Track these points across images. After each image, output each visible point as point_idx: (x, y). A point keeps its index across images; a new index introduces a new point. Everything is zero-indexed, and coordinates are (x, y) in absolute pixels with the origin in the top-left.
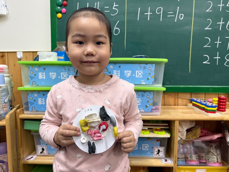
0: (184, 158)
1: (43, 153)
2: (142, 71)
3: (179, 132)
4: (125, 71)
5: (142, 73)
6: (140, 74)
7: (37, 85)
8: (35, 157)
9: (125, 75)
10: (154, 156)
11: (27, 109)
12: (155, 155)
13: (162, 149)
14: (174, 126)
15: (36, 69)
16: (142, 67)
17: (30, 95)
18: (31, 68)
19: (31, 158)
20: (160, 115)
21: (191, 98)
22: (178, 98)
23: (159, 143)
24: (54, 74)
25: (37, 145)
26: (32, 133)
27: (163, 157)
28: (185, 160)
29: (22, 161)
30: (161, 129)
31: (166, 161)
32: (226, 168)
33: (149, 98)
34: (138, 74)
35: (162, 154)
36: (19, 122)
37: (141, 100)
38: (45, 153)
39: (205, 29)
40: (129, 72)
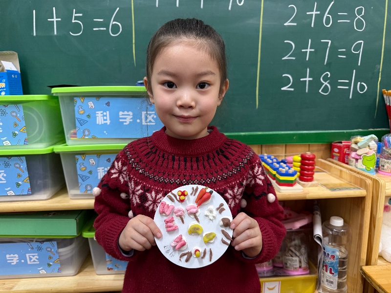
4: (121, 113)
5: (155, 117)
6: (150, 118)
9: (121, 120)
32: (314, 278)
34: (146, 118)
39: (285, 24)
40: (129, 115)
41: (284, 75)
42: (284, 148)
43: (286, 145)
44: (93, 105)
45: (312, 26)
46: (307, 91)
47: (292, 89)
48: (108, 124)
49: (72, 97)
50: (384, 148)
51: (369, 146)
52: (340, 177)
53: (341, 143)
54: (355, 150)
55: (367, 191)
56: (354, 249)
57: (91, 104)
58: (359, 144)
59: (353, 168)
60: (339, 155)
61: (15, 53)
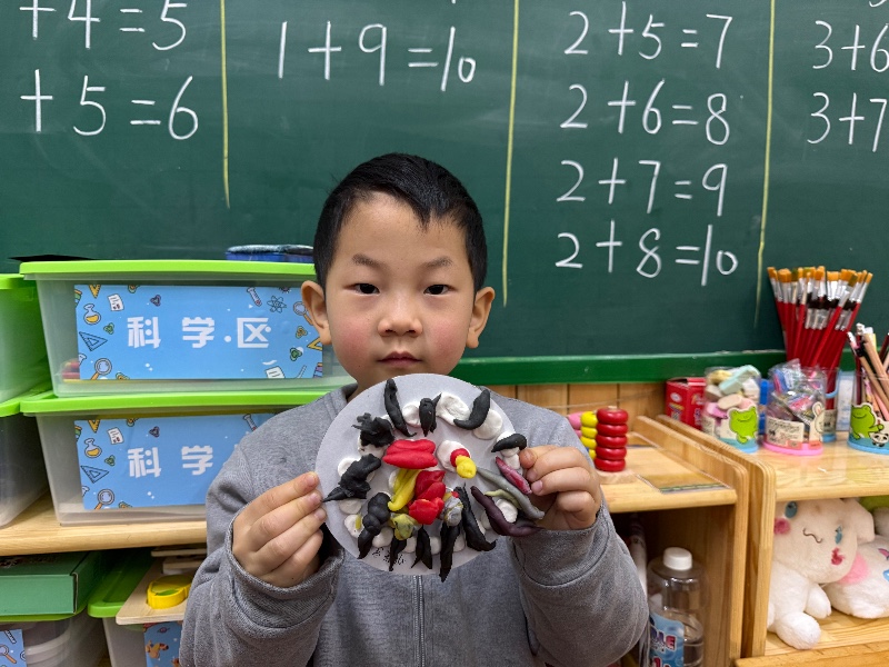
2: (266, 320)
4: (186, 321)
5: (268, 330)
6: (256, 333)
9: (185, 338)
16: (264, 302)
34: (247, 332)
39: (564, 126)
40: (206, 326)
41: (561, 235)
42: (565, 393)
43: (569, 386)
44: (120, 302)
45: (621, 129)
46: (610, 269)
47: (579, 266)
48: (156, 346)
49: (70, 284)
50: (774, 394)
51: (743, 390)
52: (684, 458)
53: (685, 381)
54: (715, 399)
55: (738, 492)
56: (715, 621)
57: (115, 299)
58: (723, 387)
59: (710, 437)
60: (680, 408)
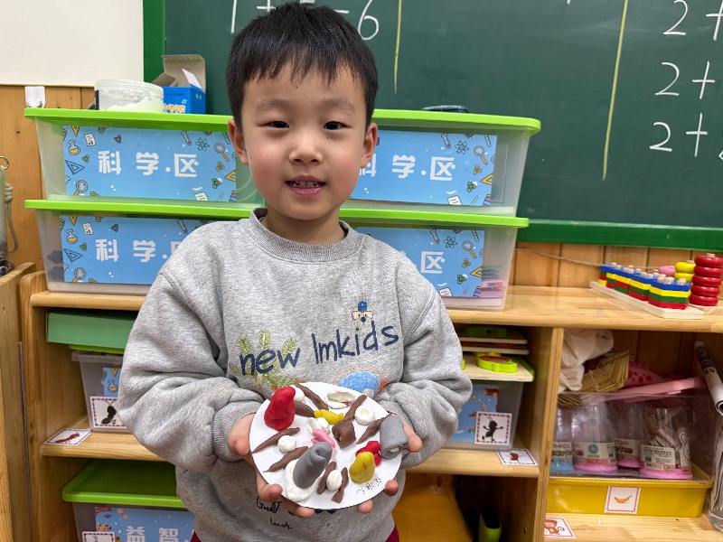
0: (570, 453)
1: (111, 424)
2: (452, 159)
3: (563, 367)
4: (396, 158)
5: (453, 167)
6: (444, 169)
7: (94, 195)
8: (83, 434)
9: (394, 170)
10: (478, 441)
11: (59, 275)
12: (480, 439)
13: (504, 421)
14: (549, 347)
15: (90, 138)
16: (453, 146)
17: (67, 226)
18: (70, 135)
19: (72, 437)
20: (504, 310)
21: (604, 263)
22: (560, 261)
23: (494, 399)
24: (153, 159)
25: (91, 398)
26: (74, 355)
27: (503, 446)
28: (571, 460)
29: (43, 447)
30: (503, 355)
31: (515, 457)
32: (702, 486)
33: (470, 250)
34: (438, 168)
35: (502, 437)
36: (30, 318)
37: (443, 256)
38: (117, 423)
39: (665, 33)
40: (409, 162)
41: (655, 124)
42: (646, 256)
43: (649, 249)
45: (715, 38)
46: (696, 154)
47: (670, 150)
48: (373, 175)
61: (201, 58)
